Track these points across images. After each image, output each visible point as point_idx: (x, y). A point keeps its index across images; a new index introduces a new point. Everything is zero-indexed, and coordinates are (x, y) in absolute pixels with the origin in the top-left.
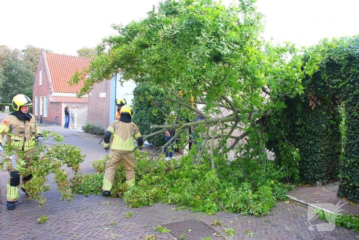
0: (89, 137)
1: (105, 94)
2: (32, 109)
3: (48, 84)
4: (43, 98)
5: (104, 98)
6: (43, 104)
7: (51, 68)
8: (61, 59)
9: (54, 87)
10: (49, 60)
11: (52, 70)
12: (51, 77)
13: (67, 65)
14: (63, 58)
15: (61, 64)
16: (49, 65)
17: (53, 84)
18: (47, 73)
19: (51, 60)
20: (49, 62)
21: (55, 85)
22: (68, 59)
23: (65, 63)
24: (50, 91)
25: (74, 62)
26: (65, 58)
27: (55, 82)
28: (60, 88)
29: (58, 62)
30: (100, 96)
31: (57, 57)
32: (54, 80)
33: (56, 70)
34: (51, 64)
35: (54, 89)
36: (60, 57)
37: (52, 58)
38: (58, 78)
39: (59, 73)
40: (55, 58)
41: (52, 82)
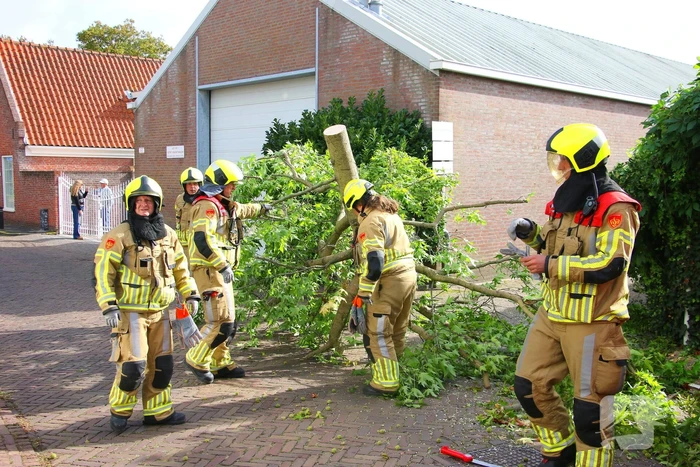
1: (181, 148)
3: (14, 125)
5: (181, 159)
7: (18, 81)
8: (41, 57)
9: (28, 132)
10: (7, 58)
11: (20, 87)
12: (20, 105)
13: (60, 73)
14: (48, 55)
15: (43, 71)
16: (9, 73)
17: (26, 125)
18: (8, 96)
19: (14, 59)
20: (9, 64)
21: (33, 125)
22: (59, 56)
23: (52, 67)
24: (20, 143)
25: (78, 66)
26: (53, 55)
27: (31, 119)
28: (47, 135)
29: (35, 65)
30: (169, 156)
31: (31, 52)
32: (28, 113)
33: (32, 88)
34: (14, 70)
35: (30, 138)
36: (37, 53)
37: (18, 54)
38: (38, 107)
39: (40, 95)
40: (24, 55)
41: (24, 118)
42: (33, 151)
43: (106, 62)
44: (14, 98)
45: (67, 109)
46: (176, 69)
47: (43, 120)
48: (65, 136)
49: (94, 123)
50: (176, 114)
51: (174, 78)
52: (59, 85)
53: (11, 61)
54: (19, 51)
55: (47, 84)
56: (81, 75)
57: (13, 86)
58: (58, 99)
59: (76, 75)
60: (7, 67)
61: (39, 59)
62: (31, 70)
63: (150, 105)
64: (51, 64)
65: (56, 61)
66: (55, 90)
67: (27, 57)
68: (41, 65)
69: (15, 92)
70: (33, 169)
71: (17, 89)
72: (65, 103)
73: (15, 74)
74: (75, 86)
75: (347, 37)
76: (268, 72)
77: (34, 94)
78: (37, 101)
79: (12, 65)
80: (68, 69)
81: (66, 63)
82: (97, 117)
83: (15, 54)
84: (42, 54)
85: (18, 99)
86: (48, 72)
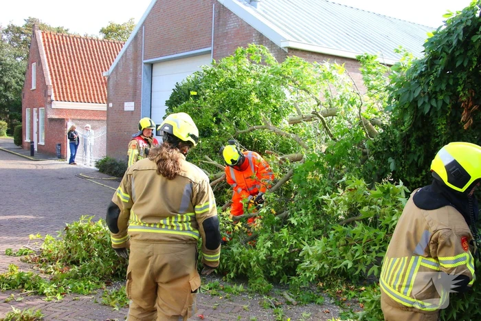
0: (102, 181)
1: (133, 104)
2: (21, 130)
3: (46, 88)
4: (38, 112)
5: (132, 111)
6: (38, 122)
7: (52, 58)
8: (69, 43)
9: (55, 92)
10: (47, 44)
11: (53, 63)
12: (51, 75)
13: (80, 54)
14: (74, 41)
15: (69, 52)
16: (47, 53)
17: (54, 87)
18: (44, 68)
19: (51, 44)
20: (47, 48)
21: (58, 88)
22: (81, 42)
23: (76, 50)
24: (49, 99)
25: (93, 49)
26: (77, 42)
27: (57, 84)
28: (67, 95)
29: (65, 48)
30: (126, 109)
31: (63, 40)
32: (56, 79)
33: (61, 63)
34: (50, 52)
35: (56, 96)
36: (67, 40)
37: (54, 41)
38: (63, 75)
39: (65, 68)
40: (58, 41)
41: (53, 83)
42: (57, 105)
43: (112, 46)
44: (48, 69)
45: (83, 77)
46: (131, 49)
47: (65, 84)
48: (79, 95)
49: (100, 87)
50: (131, 80)
51: (130, 56)
52: (79, 61)
53: (49, 46)
54: (55, 39)
55: (71, 60)
56: (95, 55)
57: (48, 62)
58: (77, 70)
59: (91, 55)
60: (46, 49)
61: (67, 44)
62: (62, 52)
63: (116, 73)
64: (75, 47)
65: (78, 46)
66: (76, 65)
67: (60, 43)
68: (68, 48)
69: (49, 66)
70: (57, 117)
71: (51, 64)
72: (81, 73)
73: (51, 54)
74: (90, 62)
75: (232, 24)
76: (183, 51)
77: (62, 67)
78: (63, 72)
79: (49, 48)
80: (86, 51)
81: (86, 47)
82: (102, 83)
83: (52, 41)
84: (70, 41)
85: (50, 70)
86: (73, 53)
